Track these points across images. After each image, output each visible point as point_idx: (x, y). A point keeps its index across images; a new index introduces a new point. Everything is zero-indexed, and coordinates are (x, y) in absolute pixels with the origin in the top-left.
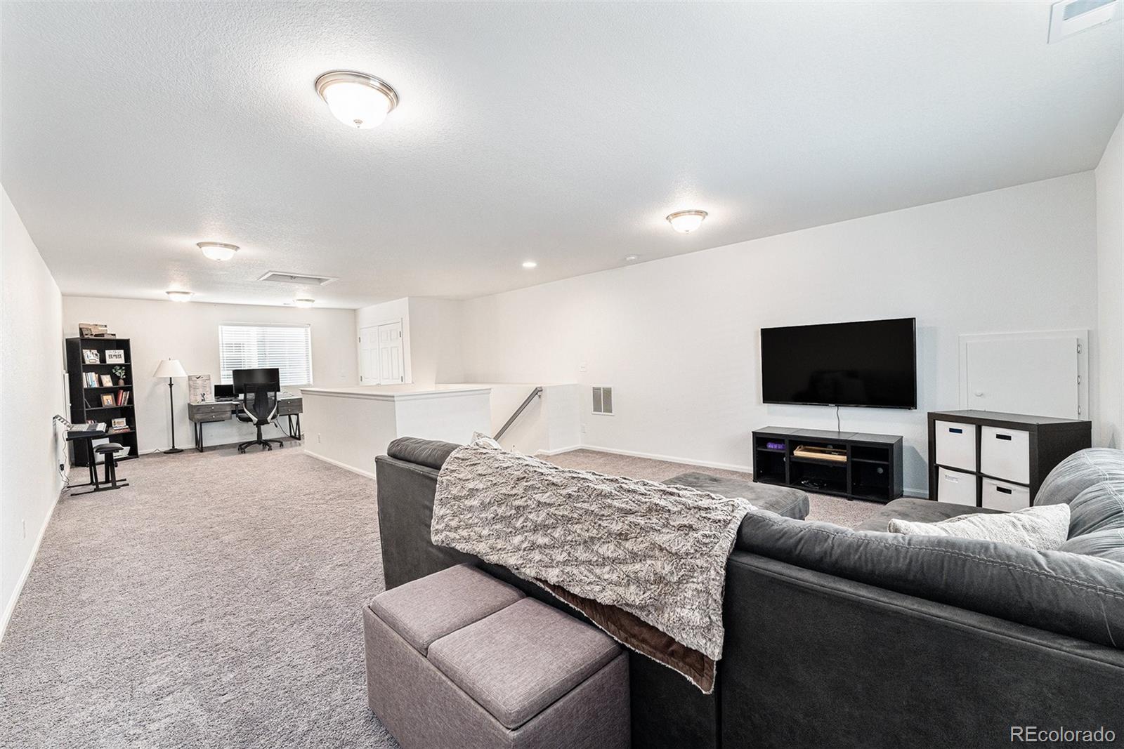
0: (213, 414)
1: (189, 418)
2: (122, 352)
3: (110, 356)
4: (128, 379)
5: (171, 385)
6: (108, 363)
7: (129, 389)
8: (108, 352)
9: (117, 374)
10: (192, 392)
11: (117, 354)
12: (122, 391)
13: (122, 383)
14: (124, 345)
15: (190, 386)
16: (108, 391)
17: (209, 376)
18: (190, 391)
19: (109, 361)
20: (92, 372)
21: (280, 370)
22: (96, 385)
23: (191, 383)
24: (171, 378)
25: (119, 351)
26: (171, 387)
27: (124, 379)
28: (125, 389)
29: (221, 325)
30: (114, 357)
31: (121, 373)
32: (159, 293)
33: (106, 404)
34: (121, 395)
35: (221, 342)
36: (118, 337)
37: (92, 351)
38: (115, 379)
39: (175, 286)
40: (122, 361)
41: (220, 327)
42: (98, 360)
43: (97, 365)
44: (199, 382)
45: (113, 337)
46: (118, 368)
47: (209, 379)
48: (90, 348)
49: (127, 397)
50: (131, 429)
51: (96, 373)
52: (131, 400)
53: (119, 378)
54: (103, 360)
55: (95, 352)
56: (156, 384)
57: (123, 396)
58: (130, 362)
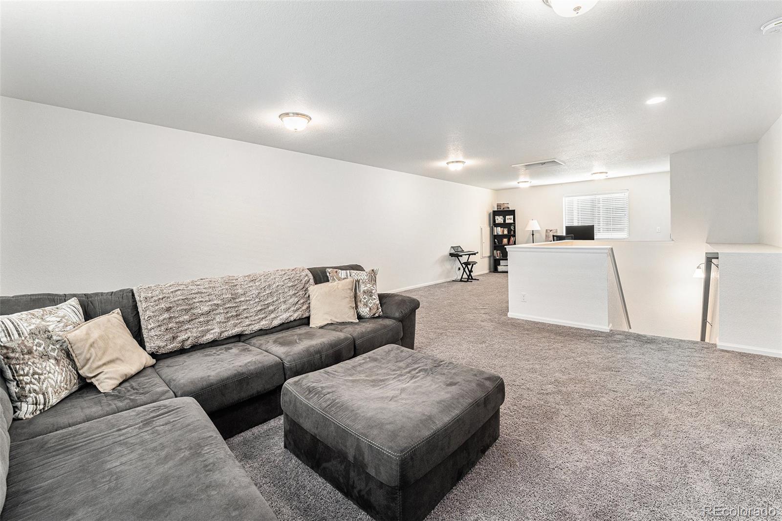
2: (512, 216)
4: (514, 231)
5: (533, 235)
6: (506, 222)
7: (515, 235)
8: (506, 217)
12: (511, 236)
13: (512, 232)
14: (512, 213)
15: (546, 236)
16: (506, 236)
17: (557, 230)
19: (507, 221)
20: (499, 227)
22: (500, 233)
23: (547, 234)
24: (533, 231)
28: (513, 235)
30: (509, 219)
31: (511, 227)
32: (513, 184)
36: (510, 209)
38: (509, 231)
39: (522, 179)
40: (512, 221)
41: (564, 198)
42: (503, 221)
43: (502, 224)
44: (551, 233)
45: (508, 209)
46: (511, 225)
48: (500, 215)
51: (501, 228)
53: (511, 230)
54: (505, 221)
55: (501, 217)
57: (512, 239)
58: (515, 221)
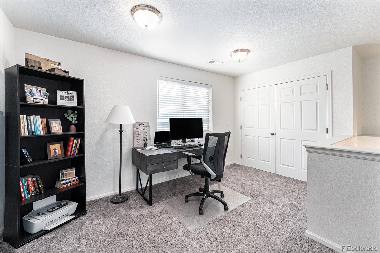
0: (163, 164)
1: (132, 163)
2: (74, 94)
3: (62, 98)
4: (80, 126)
5: (121, 132)
6: (58, 105)
7: (81, 136)
8: (59, 93)
9: (69, 119)
10: (135, 138)
11: (70, 95)
12: (72, 139)
13: (73, 129)
14: (77, 85)
15: (134, 132)
16: (56, 139)
17: (150, 123)
18: (134, 136)
19: (60, 103)
20: (36, 115)
21: (203, 119)
22: (40, 131)
23: (135, 129)
24: (121, 125)
25: (72, 92)
26: (121, 134)
27: (75, 125)
28: (76, 136)
29: (158, 79)
31: (72, 118)
33: (52, 154)
34: (71, 143)
35: (157, 94)
36: (71, 75)
37: (39, 88)
38: (66, 125)
40: (74, 104)
42: (47, 100)
44: (141, 128)
45: (65, 74)
46: (70, 112)
47: (149, 126)
48: (37, 85)
49: (78, 145)
50: (81, 182)
51: (42, 117)
52: (82, 149)
53: (71, 123)
54: (53, 100)
55: (44, 90)
56: (106, 130)
57: (74, 143)
58: (83, 105)
